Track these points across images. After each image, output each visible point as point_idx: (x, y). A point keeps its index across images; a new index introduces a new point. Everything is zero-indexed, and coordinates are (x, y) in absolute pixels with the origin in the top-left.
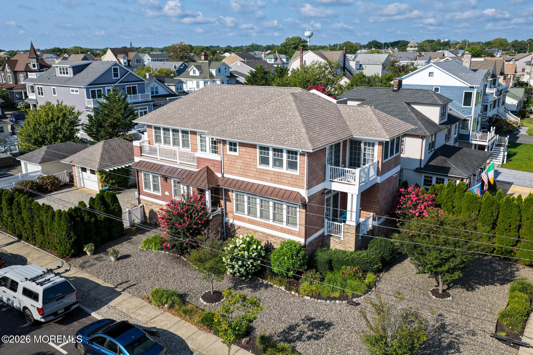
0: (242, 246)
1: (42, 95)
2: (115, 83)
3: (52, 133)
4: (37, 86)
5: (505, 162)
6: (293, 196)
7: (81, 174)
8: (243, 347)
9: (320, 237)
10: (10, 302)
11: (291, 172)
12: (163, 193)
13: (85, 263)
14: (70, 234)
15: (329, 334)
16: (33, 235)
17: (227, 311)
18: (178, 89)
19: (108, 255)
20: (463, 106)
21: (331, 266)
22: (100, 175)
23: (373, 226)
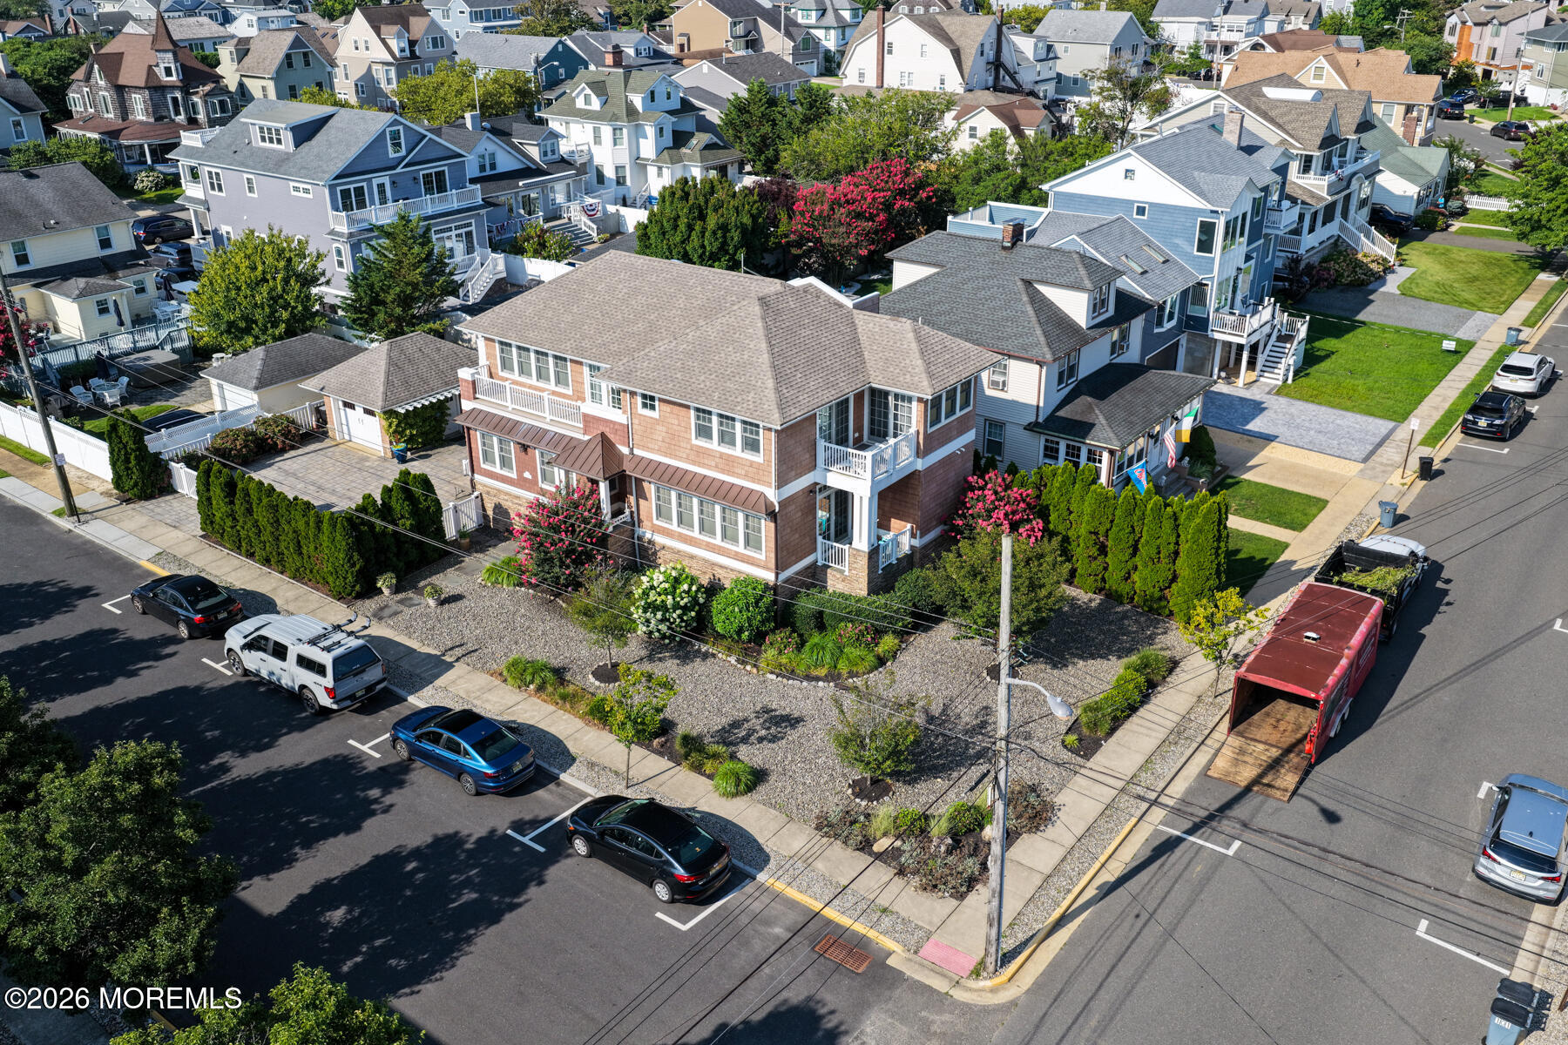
0: (662, 586)
1: (220, 189)
2: (394, 168)
3: (267, 310)
4: (207, 169)
5: (1290, 381)
6: (753, 499)
7: (342, 412)
8: (655, 751)
9: (807, 568)
10: (274, 678)
11: (749, 456)
12: (520, 473)
13: (382, 609)
14: (352, 557)
15: (793, 735)
16: (279, 554)
17: (624, 696)
18: (545, 154)
19: (422, 595)
20: (1196, 253)
21: (820, 622)
22: (387, 419)
23: (912, 547)
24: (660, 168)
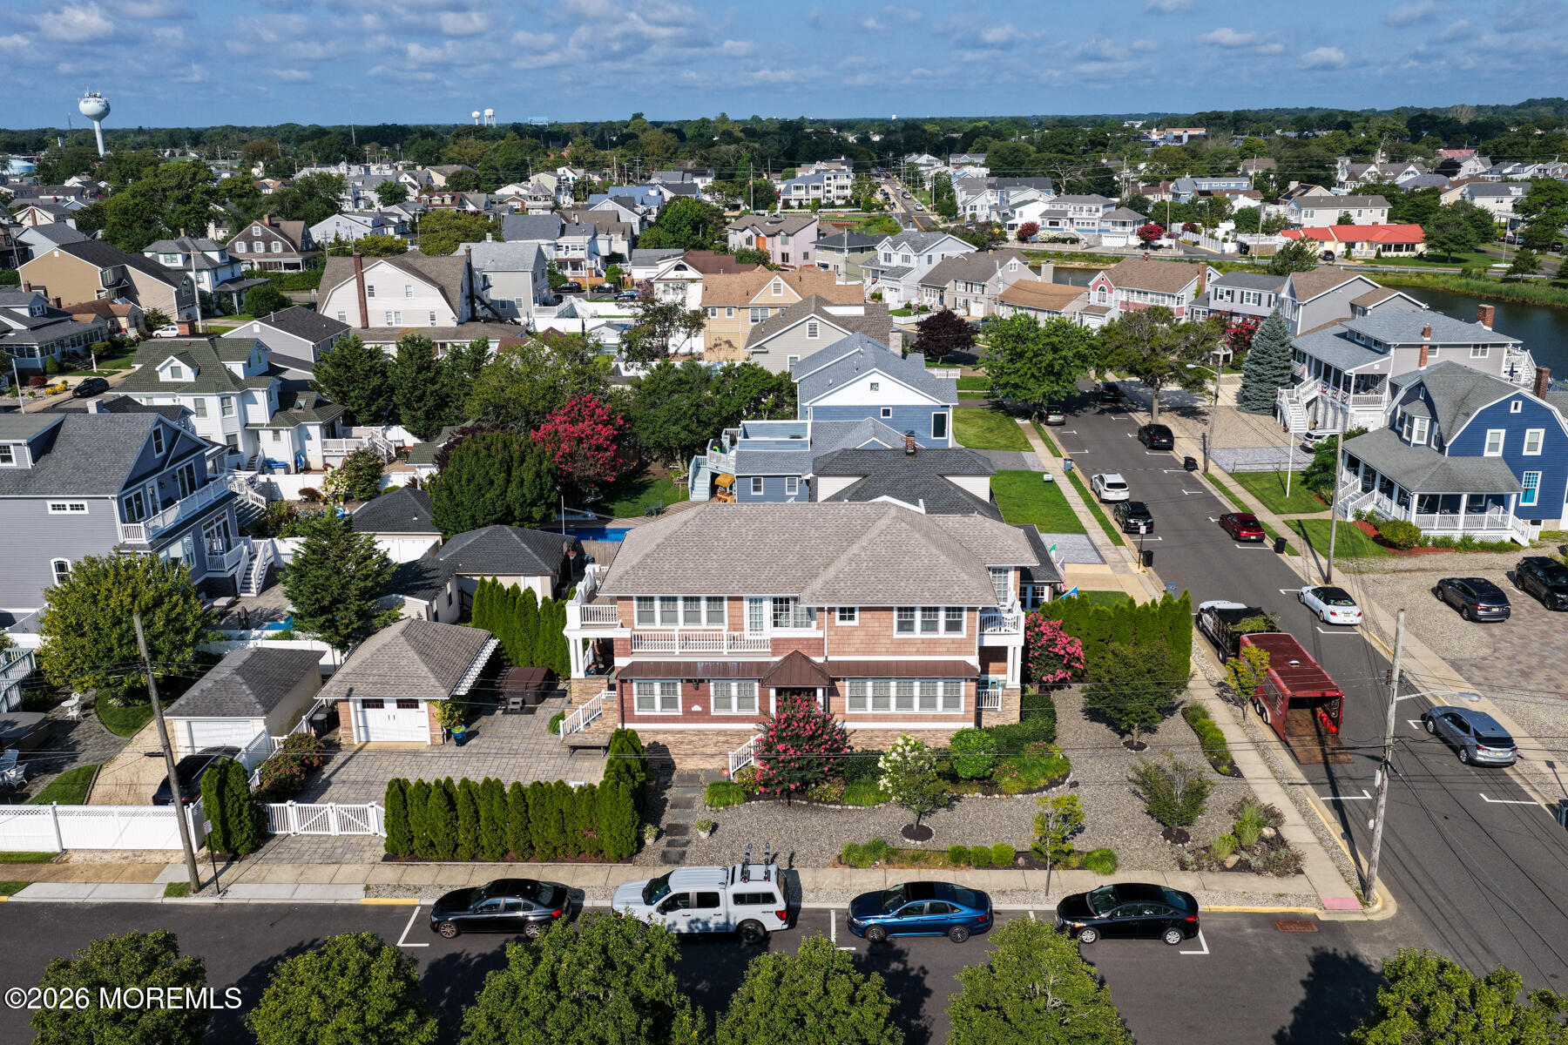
2: (160, 468)
6: (955, 668)
7: (360, 714)
11: (952, 636)
12: (687, 708)
13: (664, 855)
20: (933, 438)
24: (276, 432)
